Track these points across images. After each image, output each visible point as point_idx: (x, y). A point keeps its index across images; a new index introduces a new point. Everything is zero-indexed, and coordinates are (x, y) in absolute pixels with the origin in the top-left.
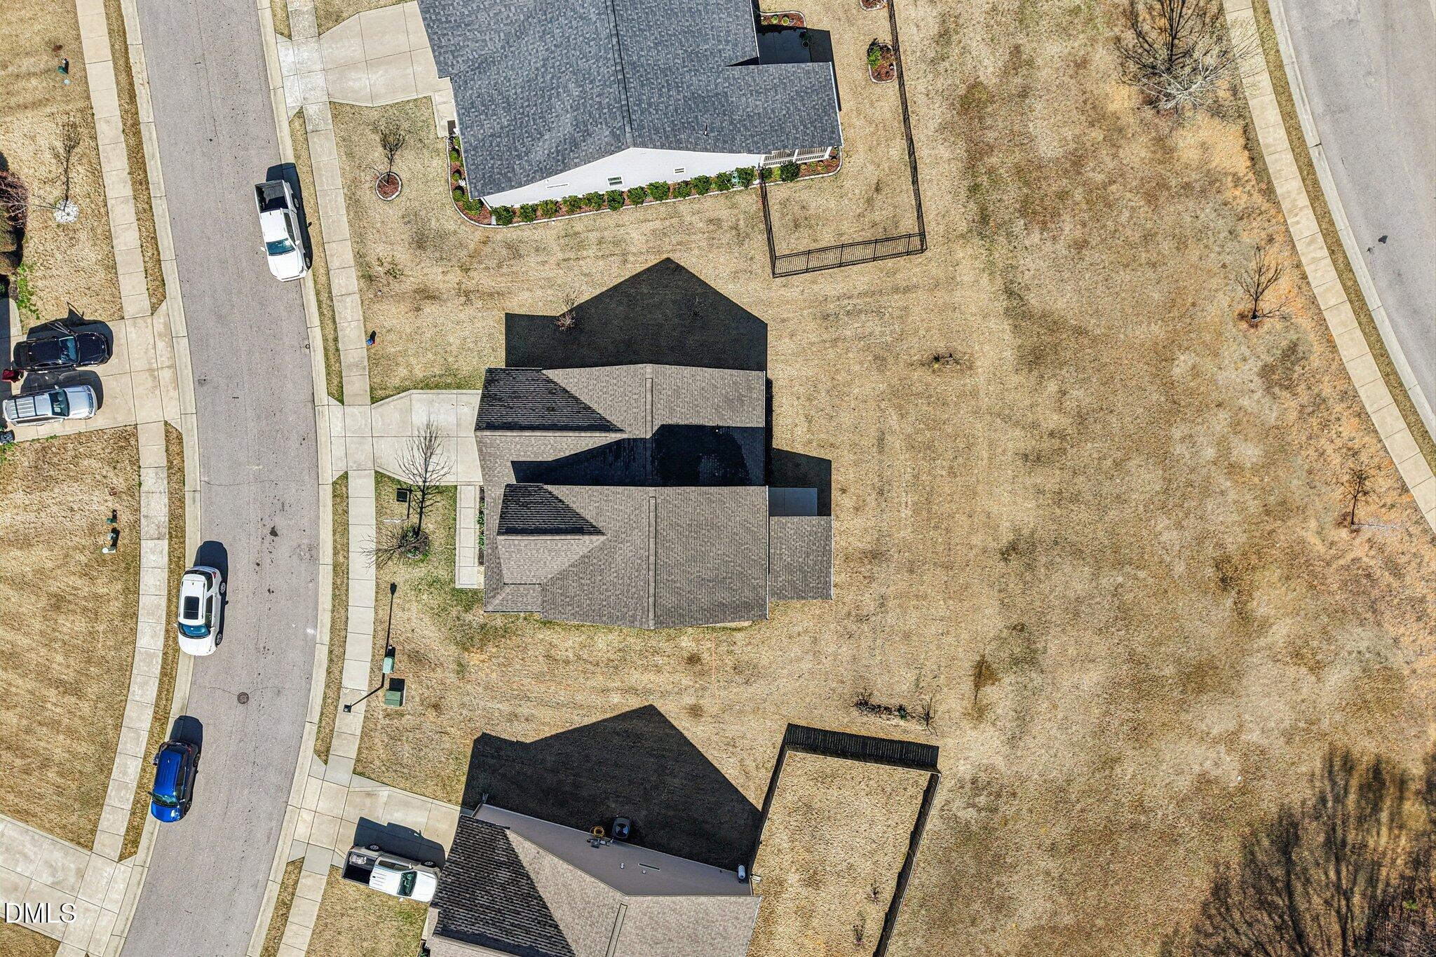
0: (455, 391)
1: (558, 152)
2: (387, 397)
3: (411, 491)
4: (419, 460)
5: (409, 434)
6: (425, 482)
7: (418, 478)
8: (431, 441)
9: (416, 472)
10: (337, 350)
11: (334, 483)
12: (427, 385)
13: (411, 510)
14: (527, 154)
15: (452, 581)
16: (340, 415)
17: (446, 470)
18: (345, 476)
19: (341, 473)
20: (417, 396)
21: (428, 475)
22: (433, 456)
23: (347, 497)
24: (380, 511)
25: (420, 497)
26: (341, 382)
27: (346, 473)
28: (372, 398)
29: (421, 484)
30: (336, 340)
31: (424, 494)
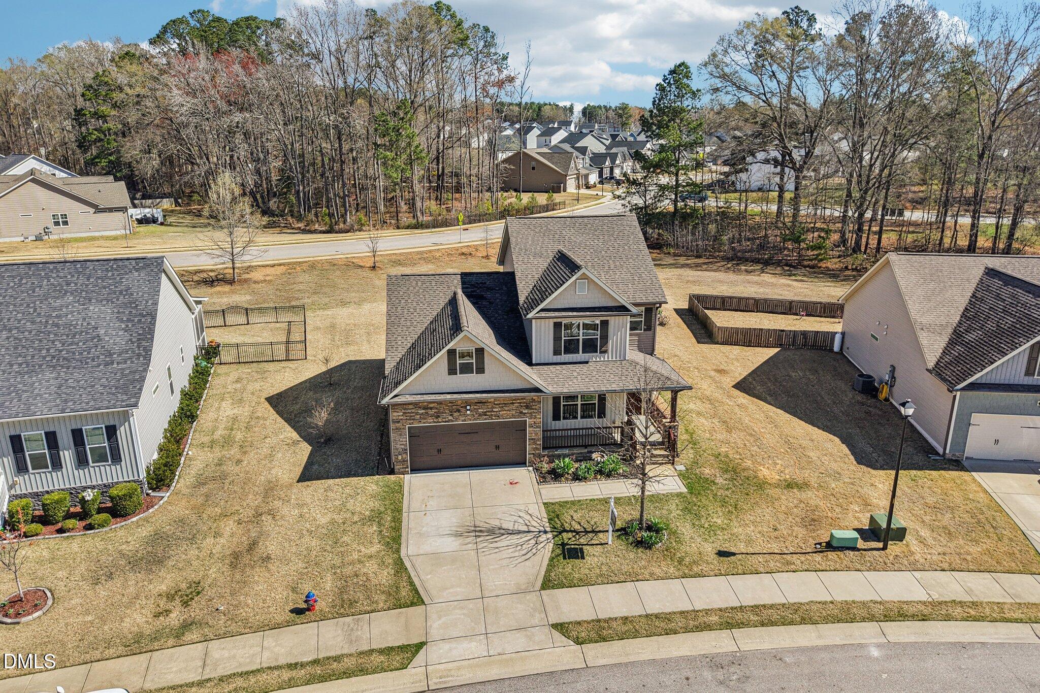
0: (405, 515)
1: (129, 320)
2: (412, 583)
3: (563, 545)
4: (514, 539)
5: (473, 553)
6: (545, 532)
7: (541, 539)
8: (481, 531)
9: (533, 542)
10: (316, 662)
11: (579, 642)
12: (394, 541)
13: (593, 542)
14: (111, 355)
15: (679, 495)
16: (446, 646)
17: (522, 514)
18: (561, 627)
19: (556, 634)
20: (410, 549)
21: (532, 529)
22: (504, 526)
23: (599, 621)
24: (607, 578)
25: (570, 535)
26: (381, 651)
27: (555, 626)
28: (412, 604)
29: (550, 535)
30: (292, 666)
31: (565, 531)
